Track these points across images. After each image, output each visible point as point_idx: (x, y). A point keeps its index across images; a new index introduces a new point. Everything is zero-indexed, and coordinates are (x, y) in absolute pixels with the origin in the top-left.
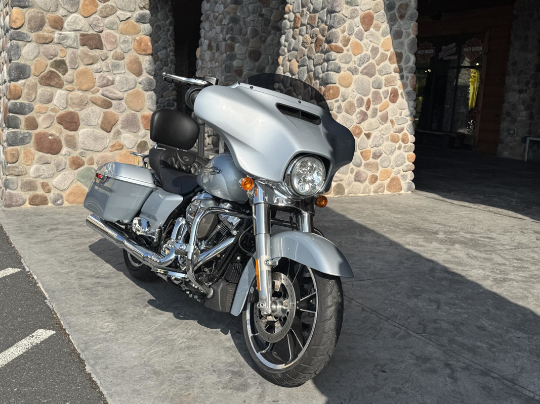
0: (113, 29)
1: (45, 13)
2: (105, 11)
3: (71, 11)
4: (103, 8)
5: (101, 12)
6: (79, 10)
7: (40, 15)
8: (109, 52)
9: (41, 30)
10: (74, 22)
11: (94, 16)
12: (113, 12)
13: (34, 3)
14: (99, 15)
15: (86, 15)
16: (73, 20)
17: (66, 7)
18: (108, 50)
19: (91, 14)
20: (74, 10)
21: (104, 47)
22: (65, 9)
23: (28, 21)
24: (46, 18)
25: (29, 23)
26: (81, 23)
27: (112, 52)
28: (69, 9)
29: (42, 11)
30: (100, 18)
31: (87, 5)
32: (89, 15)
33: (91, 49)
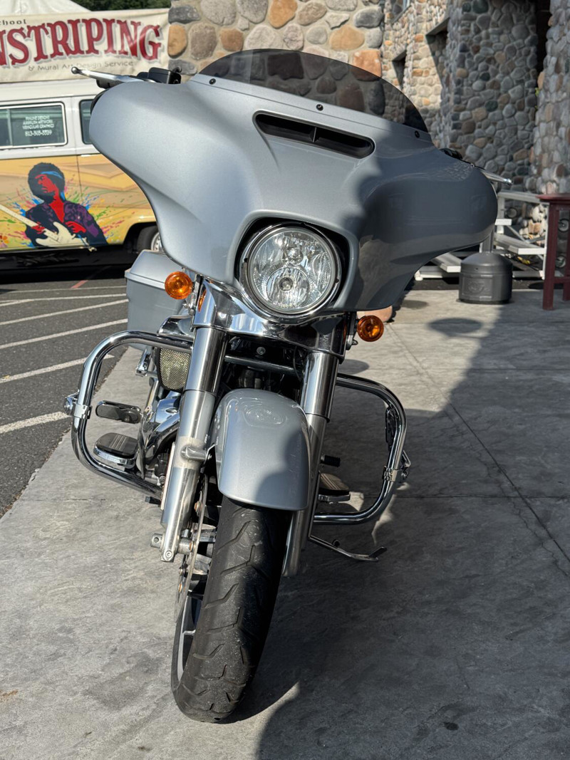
0: (319, 43)
1: (216, 27)
2: (307, 14)
3: (255, 20)
4: (303, 10)
5: (301, 16)
6: (267, 18)
7: (208, 31)
8: (312, 82)
9: (211, 55)
10: (260, 38)
11: (289, 25)
12: (319, 15)
13: (200, 14)
14: (298, 23)
15: (277, 25)
16: (257, 35)
17: (247, 14)
18: (311, 77)
19: (284, 22)
20: (259, 18)
21: (305, 75)
22: (246, 18)
23: (192, 42)
24: (218, 35)
25: (193, 46)
26: (268, 38)
27: (317, 81)
28: (251, 18)
29: (211, 25)
30: (299, 27)
31: (280, 8)
32: (281, 24)
33: (285, 79)
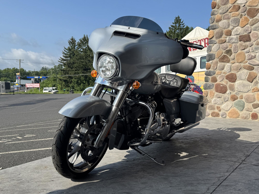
0: (256, 30)
1: (223, 29)
2: (252, 22)
3: (235, 26)
4: (251, 21)
5: (250, 23)
6: (239, 25)
7: (220, 31)
8: (254, 42)
9: (221, 38)
10: (237, 31)
11: (246, 26)
12: (257, 22)
13: (218, 26)
14: (249, 25)
15: (242, 26)
16: (235, 30)
17: (233, 25)
18: (253, 41)
19: (244, 25)
20: (237, 25)
21: (251, 40)
22: (232, 26)
23: (215, 34)
24: (223, 32)
25: (216, 36)
26: (239, 31)
27: (256, 42)
28: (234, 26)
29: (222, 29)
30: (249, 26)
31: (243, 21)
32: (243, 26)
33: (245, 42)
